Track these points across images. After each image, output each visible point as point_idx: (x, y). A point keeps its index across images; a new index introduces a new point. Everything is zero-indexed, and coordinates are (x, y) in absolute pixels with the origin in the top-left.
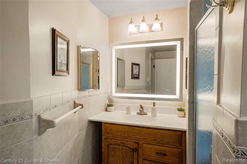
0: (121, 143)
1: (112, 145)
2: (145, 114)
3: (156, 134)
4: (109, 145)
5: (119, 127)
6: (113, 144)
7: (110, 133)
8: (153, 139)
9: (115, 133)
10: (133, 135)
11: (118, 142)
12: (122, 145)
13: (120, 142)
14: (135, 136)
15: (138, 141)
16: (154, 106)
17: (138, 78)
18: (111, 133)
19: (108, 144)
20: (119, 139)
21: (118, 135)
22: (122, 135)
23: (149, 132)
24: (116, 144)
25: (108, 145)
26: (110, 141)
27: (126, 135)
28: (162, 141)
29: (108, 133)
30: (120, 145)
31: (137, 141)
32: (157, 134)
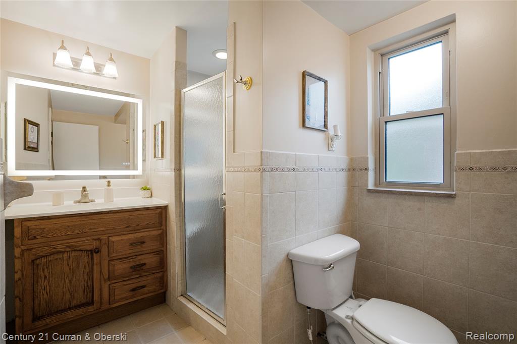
0: (67, 247)
1: (43, 258)
2: (92, 201)
3: (129, 218)
4: (36, 259)
5: (60, 221)
6: (47, 254)
7: (38, 237)
8: (125, 227)
9: (51, 234)
10: (91, 229)
11: (59, 248)
12: (68, 250)
13: (64, 247)
14: (93, 229)
15: (100, 236)
16: (109, 185)
17: (36, 149)
18: (42, 235)
19: (33, 258)
20: (61, 242)
21: (59, 235)
22: (67, 234)
23: (117, 218)
24: (53, 253)
25: (33, 261)
26: (38, 252)
27: (77, 232)
28: (138, 225)
29: (35, 238)
30: (64, 252)
31: (97, 237)
32: (131, 217)
